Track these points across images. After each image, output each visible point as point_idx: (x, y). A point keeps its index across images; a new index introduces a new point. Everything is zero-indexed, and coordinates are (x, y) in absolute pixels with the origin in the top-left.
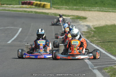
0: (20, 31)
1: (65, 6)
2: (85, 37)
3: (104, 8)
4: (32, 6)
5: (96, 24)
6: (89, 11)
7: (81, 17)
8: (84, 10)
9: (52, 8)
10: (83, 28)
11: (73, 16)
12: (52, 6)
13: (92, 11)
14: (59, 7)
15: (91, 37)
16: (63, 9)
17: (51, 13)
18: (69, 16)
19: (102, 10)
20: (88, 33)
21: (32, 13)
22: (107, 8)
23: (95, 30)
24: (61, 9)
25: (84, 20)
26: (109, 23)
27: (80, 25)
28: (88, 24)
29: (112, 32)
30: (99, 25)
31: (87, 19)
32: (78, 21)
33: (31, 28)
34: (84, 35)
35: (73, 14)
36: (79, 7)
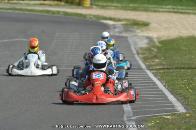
1: (115, 3)
2: (142, 58)
3: (180, 7)
4: (59, 3)
5: (163, 36)
6: (155, 11)
7: (141, 21)
8: (146, 10)
9: (94, 6)
10: (141, 42)
12: (93, 2)
13: (159, 12)
14: (105, 4)
15: (152, 58)
16: (111, 9)
17: (90, 15)
18: (120, 20)
19: (176, 10)
20: (147, 50)
21: (59, 14)
22: (184, 8)
23: (160, 45)
24: (108, 9)
25: (144, 28)
26: (185, 33)
27: (136, 36)
28: (150, 34)
29: (187, 49)
30: (168, 37)
31: (149, 26)
32: (133, 29)
33: (55, 41)
34: (141, 54)
35: (128, 17)
36: (139, 6)
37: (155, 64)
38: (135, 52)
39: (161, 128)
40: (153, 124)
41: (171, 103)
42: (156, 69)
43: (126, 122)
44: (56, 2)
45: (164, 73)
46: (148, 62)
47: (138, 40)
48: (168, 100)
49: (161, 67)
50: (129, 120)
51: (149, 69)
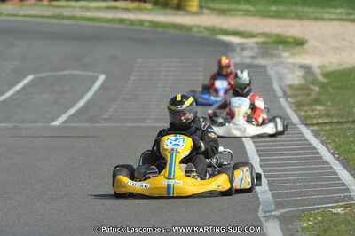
0: (98, 83)
1: (245, 4)
2: (292, 103)
4: (143, 5)
5: (331, 63)
6: (316, 19)
7: (290, 37)
8: (299, 17)
9: (206, 11)
10: (291, 75)
11: (264, 34)
12: (203, 4)
13: (323, 19)
14: (225, 6)
15: (310, 104)
16: (236, 15)
17: (198, 27)
18: (251, 35)
19: (353, 17)
20: (302, 90)
21: (142, 25)
23: (324, 80)
24: (231, 15)
25: (297, 49)
27: (281, 63)
28: (307, 61)
30: (339, 65)
31: (305, 46)
32: (276, 52)
33: (134, 73)
34: (291, 96)
35: (267, 30)
36: (286, 9)
37: (316, 115)
38: (279, 92)
39: (325, 231)
40: (311, 223)
41: (344, 184)
42: (318, 124)
43: (263, 220)
44: (136, 4)
45: (333, 130)
46: (302, 110)
47: (285, 71)
48: (339, 179)
49: (327, 121)
50: (267, 218)
51: (307, 125)
